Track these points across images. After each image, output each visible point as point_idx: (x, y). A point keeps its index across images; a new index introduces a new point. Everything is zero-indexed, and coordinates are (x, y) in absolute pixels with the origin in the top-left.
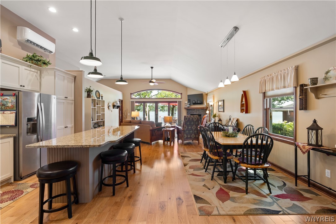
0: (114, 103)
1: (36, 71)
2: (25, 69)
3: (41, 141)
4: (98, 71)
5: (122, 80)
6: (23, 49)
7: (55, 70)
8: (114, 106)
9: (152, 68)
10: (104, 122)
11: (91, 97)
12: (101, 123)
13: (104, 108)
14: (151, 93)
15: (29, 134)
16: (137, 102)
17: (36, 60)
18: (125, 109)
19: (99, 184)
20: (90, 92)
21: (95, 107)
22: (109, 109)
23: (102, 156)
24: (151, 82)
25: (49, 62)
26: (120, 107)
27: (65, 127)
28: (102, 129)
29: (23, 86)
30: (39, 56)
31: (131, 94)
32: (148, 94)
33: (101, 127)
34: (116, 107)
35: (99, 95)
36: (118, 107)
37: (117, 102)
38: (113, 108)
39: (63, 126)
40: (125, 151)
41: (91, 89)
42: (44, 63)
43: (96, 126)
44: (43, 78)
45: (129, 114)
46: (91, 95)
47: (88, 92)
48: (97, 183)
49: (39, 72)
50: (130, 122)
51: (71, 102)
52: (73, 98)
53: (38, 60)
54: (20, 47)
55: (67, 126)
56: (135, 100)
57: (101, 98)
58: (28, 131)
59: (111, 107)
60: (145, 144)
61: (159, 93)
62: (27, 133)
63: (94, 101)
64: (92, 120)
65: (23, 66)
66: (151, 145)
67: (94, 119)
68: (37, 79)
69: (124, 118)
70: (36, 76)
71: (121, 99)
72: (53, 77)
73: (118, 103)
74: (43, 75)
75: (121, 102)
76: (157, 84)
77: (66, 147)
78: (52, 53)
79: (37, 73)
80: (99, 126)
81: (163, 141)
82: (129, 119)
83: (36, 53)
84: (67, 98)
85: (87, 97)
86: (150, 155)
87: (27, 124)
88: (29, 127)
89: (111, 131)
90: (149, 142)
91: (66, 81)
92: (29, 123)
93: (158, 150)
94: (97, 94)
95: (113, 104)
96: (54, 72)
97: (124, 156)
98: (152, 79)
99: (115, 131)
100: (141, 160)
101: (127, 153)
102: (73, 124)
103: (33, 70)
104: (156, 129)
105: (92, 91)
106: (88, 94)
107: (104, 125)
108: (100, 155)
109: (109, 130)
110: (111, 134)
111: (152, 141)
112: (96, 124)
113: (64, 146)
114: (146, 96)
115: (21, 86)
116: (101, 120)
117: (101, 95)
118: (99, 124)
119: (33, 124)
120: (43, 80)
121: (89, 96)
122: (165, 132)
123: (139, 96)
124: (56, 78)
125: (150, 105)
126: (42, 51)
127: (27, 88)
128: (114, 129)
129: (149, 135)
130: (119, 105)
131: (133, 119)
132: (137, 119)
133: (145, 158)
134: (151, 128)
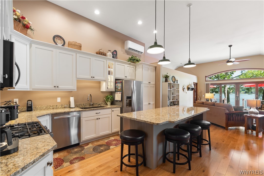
0: (188, 85)
1: (133, 66)
2: (127, 66)
3: (134, 111)
4: (166, 58)
5: (190, 63)
6: (128, 54)
7: (142, 64)
8: (188, 89)
9: (230, 46)
10: (178, 102)
11: (168, 82)
12: (176, 103)
13: (179, 90)
14: (232, 75)
15: (128, 107)
16: (212, 84)
17: (133, 60)
18: (199, 91)
19: (163, 156)
20: (167, 78)
21: (171, 89)
22: (184, 91)
23: (165, 132)
24: (228, 61)
25: (139, 59)
26: (195, 89)
27: (149, 104)
28: (177, 107)
29: (127, 77)
30: (135, 56)
31: (206, 77)
32: (228, 76)
33: (176, 106)
34: (190, 89)
35: (174, 80)
36: (192, 89)
37: (191, 84)
38: (188, 90)
39: (148, 103)
40: (188, 133)
41: (168, 75)
42: (137, 61)
43: (172, 104)
44: (137, 70)
45: (203, 96)
46: (168, 80)
47: (165, 78)
48: (161, 155)
49: (135, 67)
50: (203, 103)
51: (152, 86)
52: (154, 83)
53: (134, 60)
54: (126, 53)
55: (150, 103)
56: (210, 83)
57: (176, 82)
58: (127, 105)
59: (186, 89)
60: (219, 128)
61: (243, 74)
62: (127, 106)
63: (170, 84)
64: (168, 99)
65: (126, 65)
66: (227, 129)
67: (170, 99)
68: (134, 72)
69: (199, 99)
70: (133, 70)
71: (196, 82)
72: (142, 69)
73: (193, 86)
74: (136, 68)
75: (196, 84)
76: (238, 63)
77: (135, 120)
78: (143, 53)
79: (134, 68)
80: (175, 105)
81: (244, 128)
82: (203, 100)
83: (133, 55)
84: (150, 83)
85: (165, 82)
86: (223, 142)
87: (126, 100)
88: (128, 102)
89: (186, 109)
90: (224, 125)
91: (149, 71)
92: (128, 100)
93: (235, 138)
94: (173, 79)
95: (188, 87)
96: (142, 65)
97: (185, 138)
98: (230, 59)
99: (189, 110)
100: (210, 144)
101: (189, 135)
102: (154, 102)
103: (131, 66)
104: (234, 114)
105: (169, 76)
106: (165, 79)
107: (178, 104)
108: (164, 131)
109: (184, 109)
110: (185, 112)
111: (228, 125)
112: (172, 103)
113: (134, 119)
114: (225, 78)
115: (125, 77)
116: (176, 100)
117: (177, 79)
118: (175, 103)
119: (130, 100)
120: (136, 71)
121: (166, 81)
122: (248, 118)
123: (217, 79)
124: (143, 70)
125: (231, 87)
126: (137, 53)
127: (129, 78)
128: (188, 108)
129: (224, 118)
130: (193, 87)
131: (207, 100)
132: (211, 100)
133: (217, 143)
134: (227, 112)
